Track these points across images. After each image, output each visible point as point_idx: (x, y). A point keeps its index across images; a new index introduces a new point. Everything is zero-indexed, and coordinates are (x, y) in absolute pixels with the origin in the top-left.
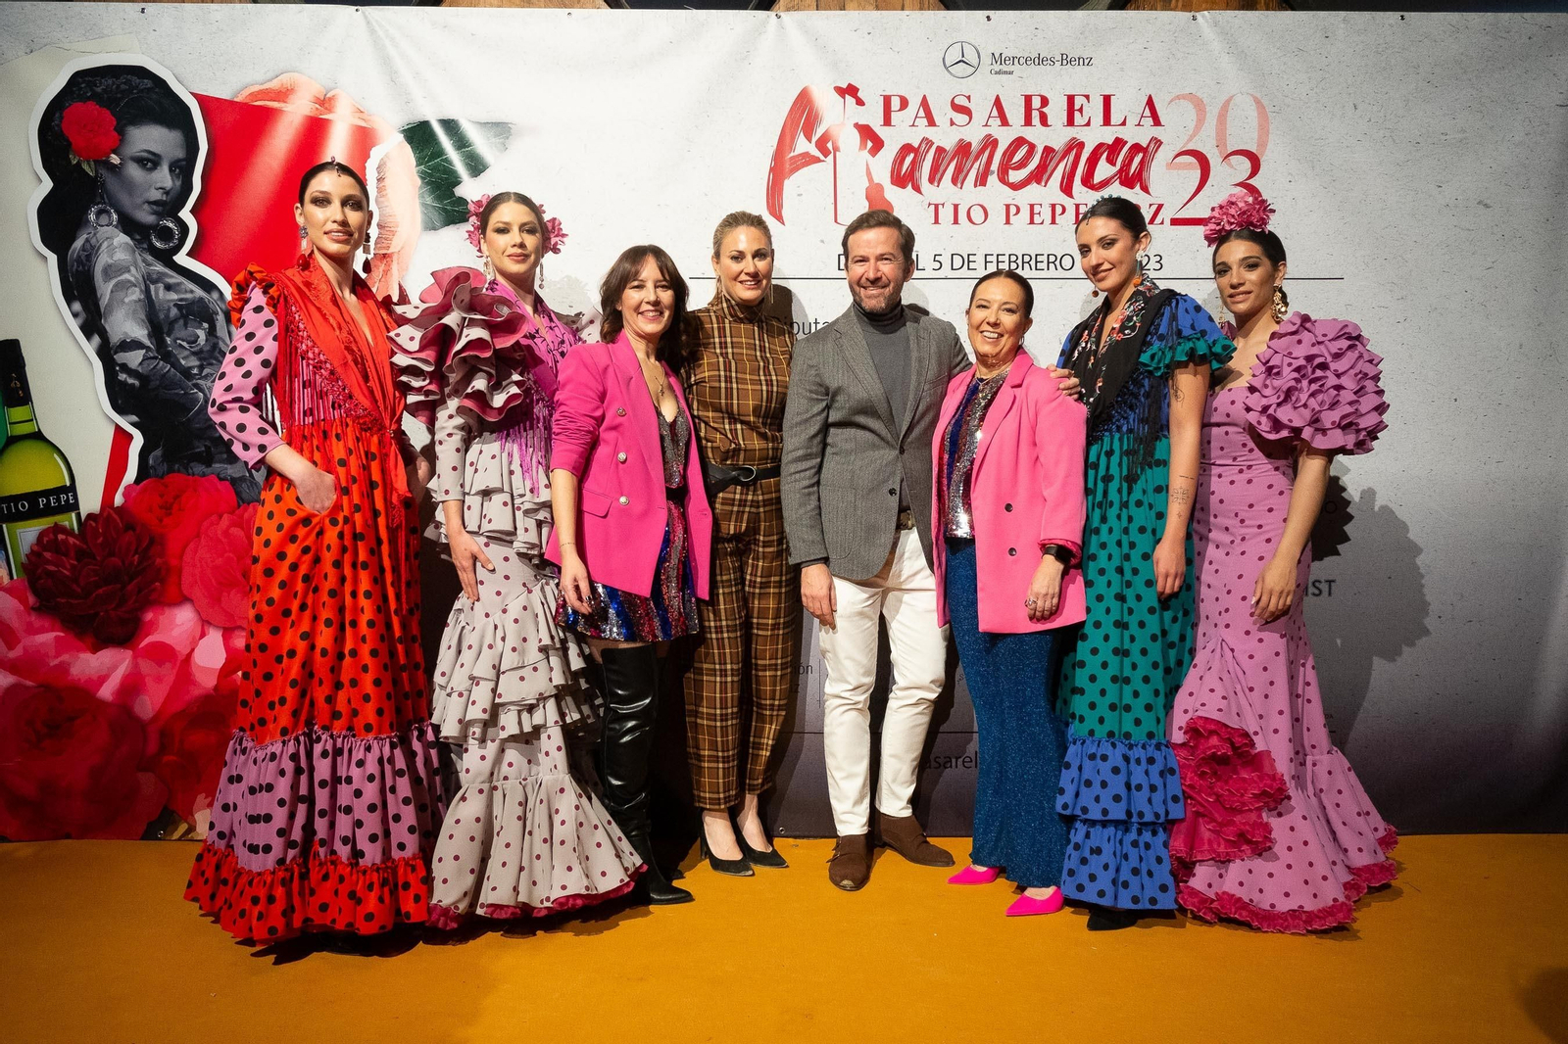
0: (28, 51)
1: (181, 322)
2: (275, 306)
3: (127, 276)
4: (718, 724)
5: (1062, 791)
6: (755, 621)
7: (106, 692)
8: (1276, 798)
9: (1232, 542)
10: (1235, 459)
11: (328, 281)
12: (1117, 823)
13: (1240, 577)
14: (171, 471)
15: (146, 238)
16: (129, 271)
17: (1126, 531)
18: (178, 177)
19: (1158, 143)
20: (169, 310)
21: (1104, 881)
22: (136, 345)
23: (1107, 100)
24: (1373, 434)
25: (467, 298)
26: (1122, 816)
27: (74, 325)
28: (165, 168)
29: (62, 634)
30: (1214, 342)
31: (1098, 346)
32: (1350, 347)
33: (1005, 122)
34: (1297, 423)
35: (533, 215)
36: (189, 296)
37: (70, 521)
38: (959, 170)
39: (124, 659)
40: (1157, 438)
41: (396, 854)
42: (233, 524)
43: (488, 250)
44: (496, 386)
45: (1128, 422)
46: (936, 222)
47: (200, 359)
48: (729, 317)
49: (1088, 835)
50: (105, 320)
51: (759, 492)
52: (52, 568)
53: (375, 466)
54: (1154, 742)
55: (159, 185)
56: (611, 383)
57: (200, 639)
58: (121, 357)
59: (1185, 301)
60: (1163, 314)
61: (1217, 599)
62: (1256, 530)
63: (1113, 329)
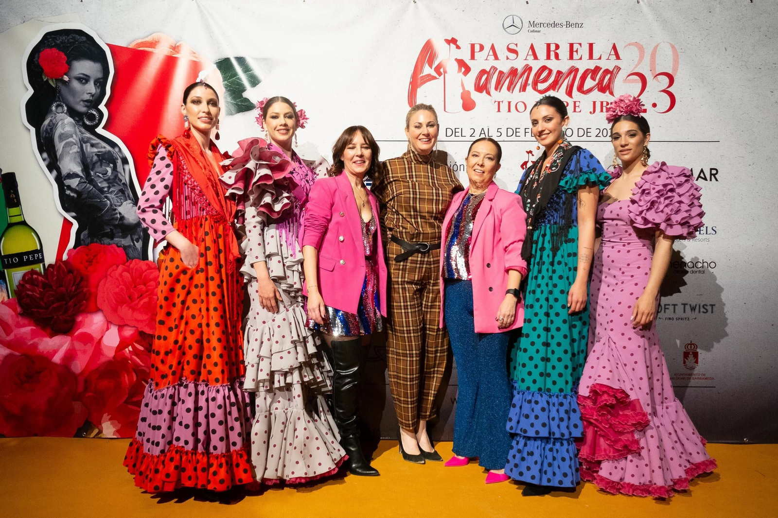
0: (22, 22)
1: (99, 163)
2: (171, 157)
3: (71, 139)
4: (409, 383)
5: (510, 420)
6: (428, 326)
7: (57, 359)
8: (643, 425)
9: (617, 284)
10: (621, 239)
11: (198, 143)
12: (542, 439)
13: (620, 303)
14: (92, 242)
15: (81, 119)
16: (72, 137)
17: (551, 278)
18: (98, 87)
19: (619, 69)
20: (92, 157)
21: (535, 470)
22: (75, 175)
23: (591, 45)
24: (697, 228)
25: (258, 154)
26: (547, 435)
27: (43, 165)
28: (92, 83)
29: (34, 328)
30: (600, 175)
31: (539, 177)
32: (686, 181)
33: (536, 58)
34: (657, 221)
35: (291, 109)
36: (103, 150)
37: (39, 268)
38: (511, 83)
39: (66, 342)
40: (570, 227)
41: (232, 448)
42: (124, 270)
43: (267, 128)
44: (276, 200)
45: (554, 218)
46: (499, 111)
47: (108, 183)
48: (414, 161)
49: (525, 445)
50: (60, 162)
51: (431, 256)
52: (30, 293)
53: (221, 241)
54: (563, 394)
55: (88, 92)
56: (337, 200)
57: (106, 331)
58: (67, 182)
59: (585, 152)
60: (572, 160)
61: (607, 315)
62: (630, 278)
63: (547, 167)
